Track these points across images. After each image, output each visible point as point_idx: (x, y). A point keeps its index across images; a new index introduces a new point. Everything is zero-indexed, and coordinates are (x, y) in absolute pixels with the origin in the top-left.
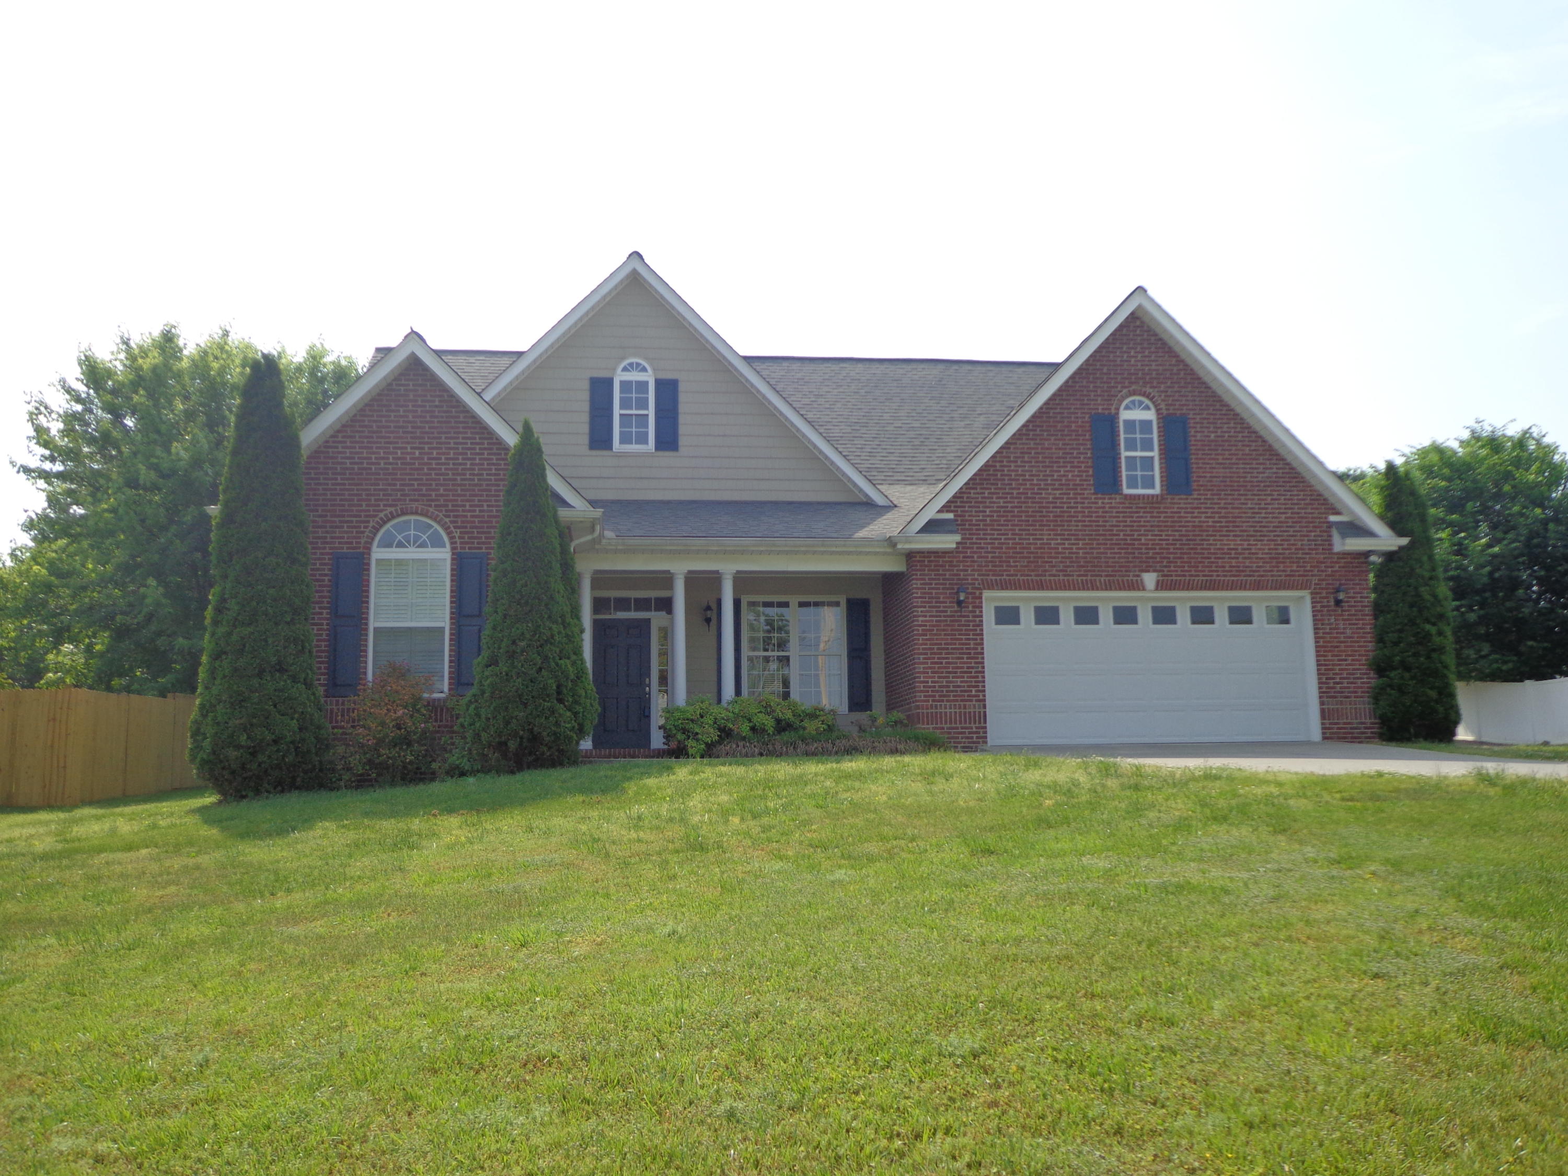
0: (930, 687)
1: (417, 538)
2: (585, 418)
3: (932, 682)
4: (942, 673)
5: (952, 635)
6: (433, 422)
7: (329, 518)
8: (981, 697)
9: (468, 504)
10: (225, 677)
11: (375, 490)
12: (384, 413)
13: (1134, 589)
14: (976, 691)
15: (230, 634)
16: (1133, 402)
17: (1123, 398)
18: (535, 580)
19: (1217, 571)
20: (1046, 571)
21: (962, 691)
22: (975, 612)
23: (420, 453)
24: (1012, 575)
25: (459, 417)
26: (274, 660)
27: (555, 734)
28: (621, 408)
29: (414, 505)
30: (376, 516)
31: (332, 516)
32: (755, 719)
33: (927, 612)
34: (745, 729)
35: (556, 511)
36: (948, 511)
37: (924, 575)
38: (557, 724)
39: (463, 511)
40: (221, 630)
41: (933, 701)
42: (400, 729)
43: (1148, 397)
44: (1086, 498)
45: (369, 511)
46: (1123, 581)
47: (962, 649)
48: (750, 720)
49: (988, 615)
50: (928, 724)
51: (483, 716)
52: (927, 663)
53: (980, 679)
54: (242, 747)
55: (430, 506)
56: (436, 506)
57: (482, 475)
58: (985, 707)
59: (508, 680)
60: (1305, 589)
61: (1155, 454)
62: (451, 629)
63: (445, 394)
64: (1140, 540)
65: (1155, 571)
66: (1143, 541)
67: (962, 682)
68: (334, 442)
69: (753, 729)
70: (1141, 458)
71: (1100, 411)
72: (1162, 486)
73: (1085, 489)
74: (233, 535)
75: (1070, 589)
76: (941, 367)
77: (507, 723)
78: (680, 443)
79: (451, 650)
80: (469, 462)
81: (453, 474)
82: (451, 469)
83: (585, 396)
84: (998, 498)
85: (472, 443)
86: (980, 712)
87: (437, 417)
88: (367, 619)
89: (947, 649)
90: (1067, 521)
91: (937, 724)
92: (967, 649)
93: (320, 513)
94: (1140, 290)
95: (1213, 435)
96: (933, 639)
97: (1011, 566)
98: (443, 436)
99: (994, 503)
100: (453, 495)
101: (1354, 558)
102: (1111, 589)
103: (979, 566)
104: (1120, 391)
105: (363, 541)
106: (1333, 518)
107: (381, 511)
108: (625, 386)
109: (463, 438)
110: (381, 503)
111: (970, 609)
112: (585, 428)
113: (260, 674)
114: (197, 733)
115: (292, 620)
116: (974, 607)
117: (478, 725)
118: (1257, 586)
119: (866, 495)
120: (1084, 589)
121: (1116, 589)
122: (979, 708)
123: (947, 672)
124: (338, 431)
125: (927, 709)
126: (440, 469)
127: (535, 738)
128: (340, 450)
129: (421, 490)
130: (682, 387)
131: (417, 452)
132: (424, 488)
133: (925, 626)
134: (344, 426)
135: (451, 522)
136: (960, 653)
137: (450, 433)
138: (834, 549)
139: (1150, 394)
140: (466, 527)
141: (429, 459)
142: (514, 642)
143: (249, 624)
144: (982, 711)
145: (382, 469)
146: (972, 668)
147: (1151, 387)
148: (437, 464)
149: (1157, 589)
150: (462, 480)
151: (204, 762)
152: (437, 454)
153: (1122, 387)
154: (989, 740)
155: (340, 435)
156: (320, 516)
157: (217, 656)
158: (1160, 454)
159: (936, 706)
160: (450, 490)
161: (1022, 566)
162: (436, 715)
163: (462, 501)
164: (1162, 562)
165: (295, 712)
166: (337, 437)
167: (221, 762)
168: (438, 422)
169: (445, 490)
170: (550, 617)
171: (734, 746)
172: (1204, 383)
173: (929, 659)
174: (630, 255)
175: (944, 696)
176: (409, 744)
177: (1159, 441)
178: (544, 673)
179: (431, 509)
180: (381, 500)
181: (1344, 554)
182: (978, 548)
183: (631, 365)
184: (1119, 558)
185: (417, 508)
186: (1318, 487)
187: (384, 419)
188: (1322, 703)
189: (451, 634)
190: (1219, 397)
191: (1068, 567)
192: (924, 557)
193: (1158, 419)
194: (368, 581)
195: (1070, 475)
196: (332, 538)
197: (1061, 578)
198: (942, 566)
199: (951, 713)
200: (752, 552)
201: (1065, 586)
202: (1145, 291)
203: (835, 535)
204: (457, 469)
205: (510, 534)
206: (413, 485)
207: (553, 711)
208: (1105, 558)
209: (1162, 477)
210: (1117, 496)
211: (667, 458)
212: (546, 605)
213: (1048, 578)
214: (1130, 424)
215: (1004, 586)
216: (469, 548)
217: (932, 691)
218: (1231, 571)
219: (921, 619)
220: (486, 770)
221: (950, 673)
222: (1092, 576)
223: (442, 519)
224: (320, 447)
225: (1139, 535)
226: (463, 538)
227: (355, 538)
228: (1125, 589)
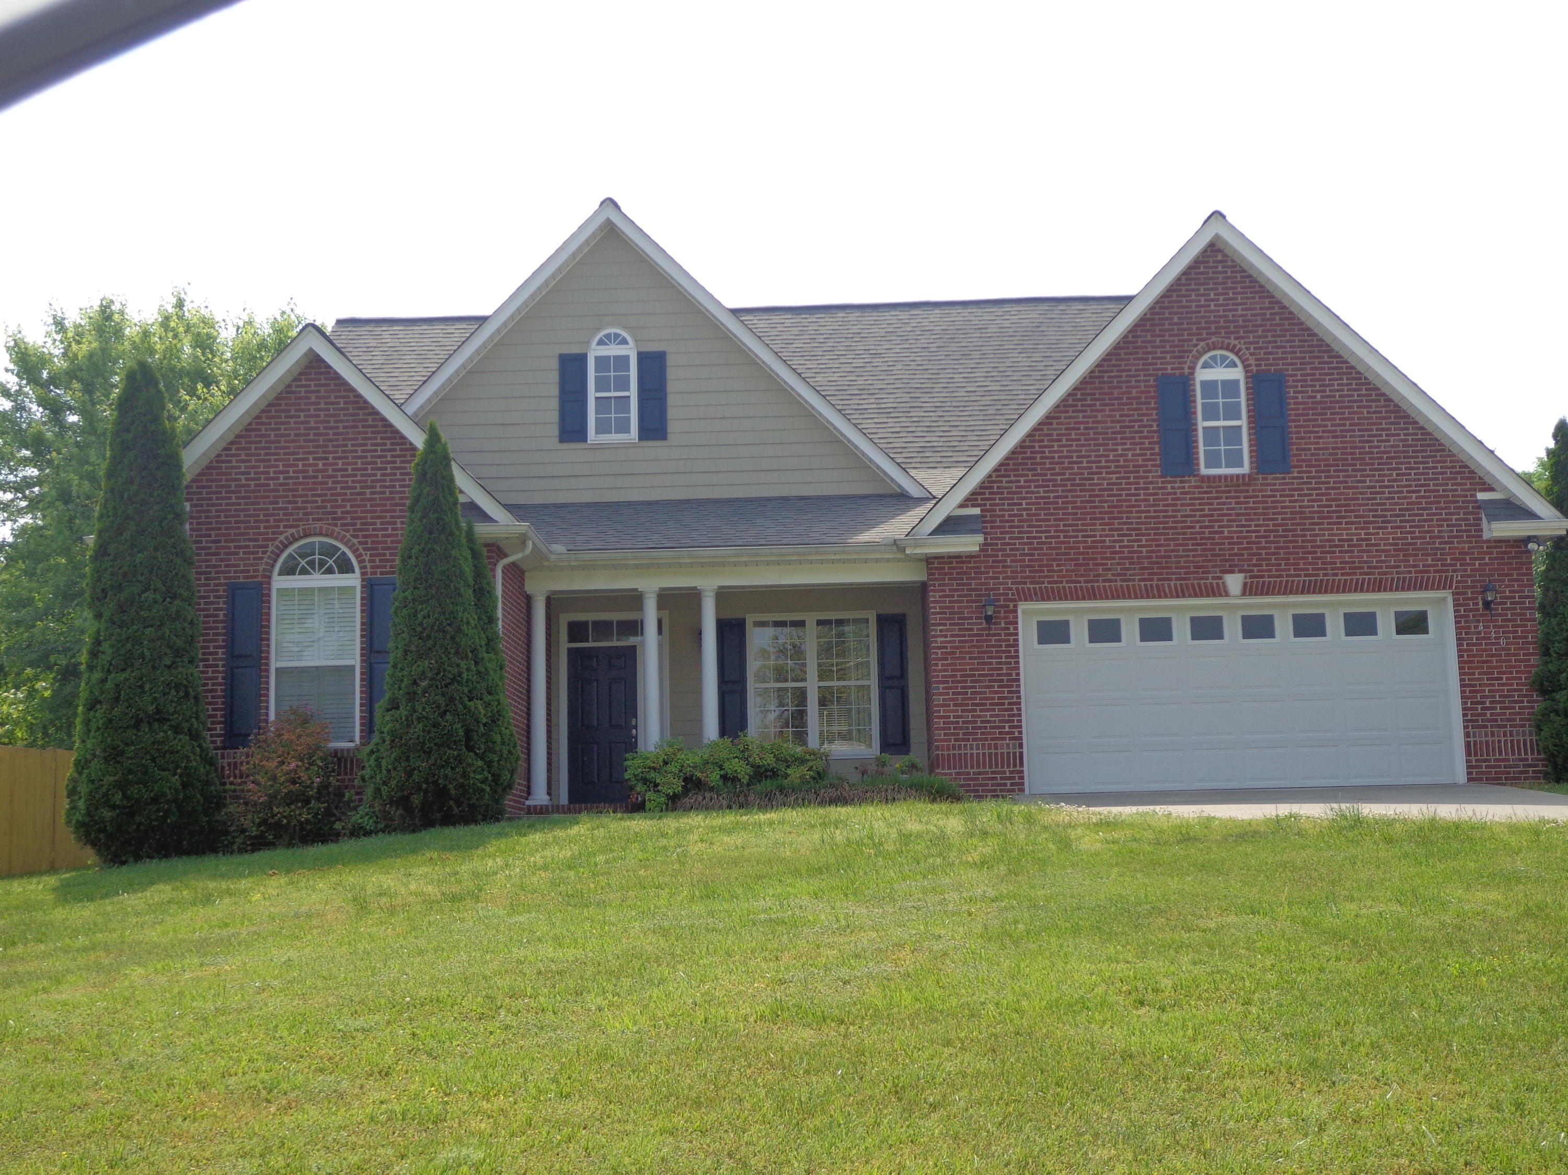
0: (952, 723)
1: (322, 563)
2: (554, 404)
3: (954, 717)
4: (967, 705)
5: (979, 658)
6: (337, 428)
7: (223, 544)
8: (1016, 735)
9: (378, 521)
10: (99, 729)
11: (274, 509)
12: (283, 420)
13: (1214, 595)
14: (1010, 727)
15: (104, 681)
16: (1214, 358)
17: (1201, 354)
18: (439, 610)
19: (1326, 569)
20: (1099, 575)
21: (991, 728)
22: (1008, 629)
23: (324, 465)
24: (1056, 582)
25: (367, 420)
26: (151, 709)
27: (462, 786)
28: (597, 390)
29: (318, 525)
30: (275, 539)
31: (226, 541)
32: (726, 765)
33: (947, 630)
34: (714, 777)
35: (470, 528)
36: (973, 506)
37: (944, 585)
38: (465, 775)
39: (374, 530)
40: (97, 675)
41: (956, 740)
42: (294, 782)
43: (1232, 351)
44: (1151, 483)
45: (267, 533)
46: (1199, 585)
47: (992, 675)
48: (721, 769)
49: (1027, 633)
50: (949, 768)
51: (384, 768)
52: (948, 694)
53: (1015, 712)
54: (119, 806)
55: (336, 525)
56: (342, 525)
57: (394, 486)
58: (1021, 746)
59: (408, 726)
60: (1444, 588)
61: (1243, 422)
62: (362, 667)
63: (351, 394)
64: (1222, 532)
65: (1240, 571)
66: (1226, 534)
67: (991, 716)
68: (227, 455)
69: (724, 778)
70: (1224, 427)
71: (1169, 371)
72: (1251, 463)
73: (1150, 471)
74: (106, 569)
75: (1130, 597)
76: (1044, 307)
77: (409, 774)
78: (669, 430)
79: (362, 692)
80: (379, 473)
81: (361, 488)
82: (359, 482)
83: (554, 377)
84: (1036, 487)
85: (382, 451)
86: (1015, 753)
87: (342, 421)
88: (268, 658)
89: (974, 675)
90: (1126, 512)
91: (960, 768)
92: (998, 675)
93: (213, 538)
94: (1217, 215)
95: (1319, 396)
96: (955, 664)
97: (1054, 571)
98: (350, 443)
99: (1032, 492)
100: (362, 512)
101: (1512, 547)
102: (1184, 596)
103: (1012, 572)
104: (1196, 346)
105: (261, 568)
106: (1481, 496)
107: (282, 533)
108: (602, 362)
109: (372, 445)
110: (281, 524)
111: (1003, 625)
112: (554, 417)
113: (137, 725)
114: (72, 792)
115: (174, 663)
116: (1006, 623)
117: (378, 777)
118: (1378, 587)
119: (899, 486)
120: (1148, 597)
121: (1190, 596)
122: (1014, 748)
123: (973, 705)
124: (232, 443)
125: (948, 749)
126: (347, 482)
127: (442, 793)
128: (234, 464)
129: (325, 507)
130: (671, 361)
131: (320, 463)
132: (329, 505)
133: (946, 648)
134: (238, 436)
135: (360, 543)
136: (990, 681)
137: (357, 439)
138: (832, 557)
139: (1235, 346)
140: (376, 549)
141: (334, 470)
142: (415, 683)
143: (124, 670)
144: (1018, 751)
145: (281, 485)
146: (1005, 698)
147: (1236, 338)
148: (343, 476)
149: (1244, 594)
150: (372, 493)
151: (80, 825)
152: (343, 464)
153: (1198, 340)
154: (1026, 786)
155: (234, 447)
156: (214, 542)
157: (92, 706)
158: (1249, 423)
159: (960, 746)
160: (358, 506)
161: (1067, 571)
162: (339, 767)
163: (372, 518)
164: (1251, 560)
165: (177, 767)
166: (230, 449)
167: (97, 823)
168: (344, 427)
169: (352, 506)
170: (457, 652)
171: (700, 798)
172: (1308, 329)
173: (950, 688)
174: (602, 203)
175: (970, 734)
176: (307, 801)
177: (1248, 405)
178: (448, 716)
179: (337, 529)
180: (281, 521)
181: (1496, 541)
182: (1011, 550)
183: (608, 336)
184: (1194, 556)
185: (321, 528)
186: (1461, 457)
187: (282, 427)
188: (1467, 735)
189: (362, 674)
190: (1328, 345)
191: (1128, 569)
192: (944, 563)
193: (1247, 377)
194: (269, 614)
195: (1130, 453)
196: (226, 566)
197: (1119, 584)
198: (965, 573)
199: (978, 754)
200: (735, 564)
201: (1124, 595)
202: (1224, 217)
203: (835, 540)
204: (366, 481)
205: (410, 557)
206: (316, 502)
207: (459, 759)
208: (1176, 556)
209: (1251, 451)
210: (1192, 479)
211: (654, 448)
212: (453, 638)
213: (1101, 584)
214: (1210, 387)
215: (1046, 596)
216: (381, 573)
217: (955, 728)
218: (1343, 568)
219: (939, 639)
220: (389, 829)
221: (976, 705)
222: (1159, 580)
223: (349, 540)
224: (211, 462)
225: (1220, 527)
226: (373, 561)
227: (252, 565)
228: (1202, 596)
